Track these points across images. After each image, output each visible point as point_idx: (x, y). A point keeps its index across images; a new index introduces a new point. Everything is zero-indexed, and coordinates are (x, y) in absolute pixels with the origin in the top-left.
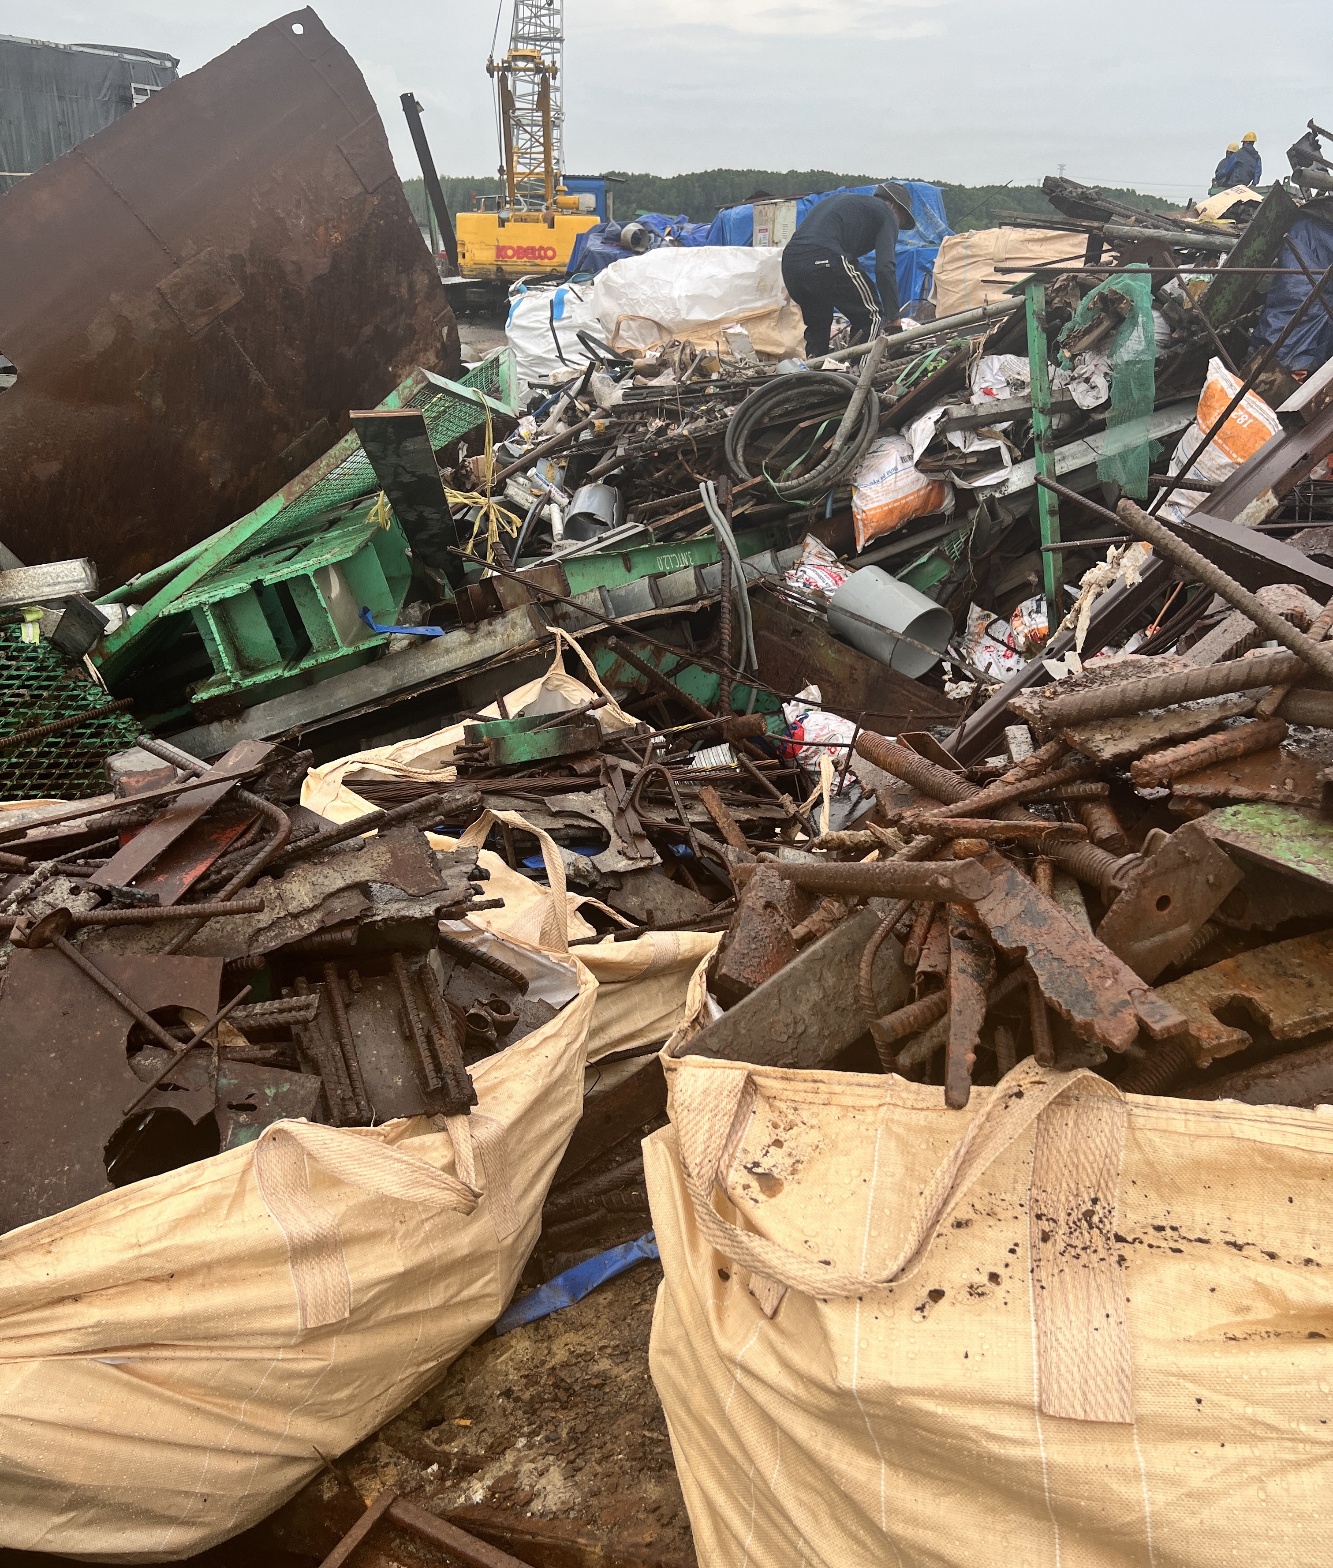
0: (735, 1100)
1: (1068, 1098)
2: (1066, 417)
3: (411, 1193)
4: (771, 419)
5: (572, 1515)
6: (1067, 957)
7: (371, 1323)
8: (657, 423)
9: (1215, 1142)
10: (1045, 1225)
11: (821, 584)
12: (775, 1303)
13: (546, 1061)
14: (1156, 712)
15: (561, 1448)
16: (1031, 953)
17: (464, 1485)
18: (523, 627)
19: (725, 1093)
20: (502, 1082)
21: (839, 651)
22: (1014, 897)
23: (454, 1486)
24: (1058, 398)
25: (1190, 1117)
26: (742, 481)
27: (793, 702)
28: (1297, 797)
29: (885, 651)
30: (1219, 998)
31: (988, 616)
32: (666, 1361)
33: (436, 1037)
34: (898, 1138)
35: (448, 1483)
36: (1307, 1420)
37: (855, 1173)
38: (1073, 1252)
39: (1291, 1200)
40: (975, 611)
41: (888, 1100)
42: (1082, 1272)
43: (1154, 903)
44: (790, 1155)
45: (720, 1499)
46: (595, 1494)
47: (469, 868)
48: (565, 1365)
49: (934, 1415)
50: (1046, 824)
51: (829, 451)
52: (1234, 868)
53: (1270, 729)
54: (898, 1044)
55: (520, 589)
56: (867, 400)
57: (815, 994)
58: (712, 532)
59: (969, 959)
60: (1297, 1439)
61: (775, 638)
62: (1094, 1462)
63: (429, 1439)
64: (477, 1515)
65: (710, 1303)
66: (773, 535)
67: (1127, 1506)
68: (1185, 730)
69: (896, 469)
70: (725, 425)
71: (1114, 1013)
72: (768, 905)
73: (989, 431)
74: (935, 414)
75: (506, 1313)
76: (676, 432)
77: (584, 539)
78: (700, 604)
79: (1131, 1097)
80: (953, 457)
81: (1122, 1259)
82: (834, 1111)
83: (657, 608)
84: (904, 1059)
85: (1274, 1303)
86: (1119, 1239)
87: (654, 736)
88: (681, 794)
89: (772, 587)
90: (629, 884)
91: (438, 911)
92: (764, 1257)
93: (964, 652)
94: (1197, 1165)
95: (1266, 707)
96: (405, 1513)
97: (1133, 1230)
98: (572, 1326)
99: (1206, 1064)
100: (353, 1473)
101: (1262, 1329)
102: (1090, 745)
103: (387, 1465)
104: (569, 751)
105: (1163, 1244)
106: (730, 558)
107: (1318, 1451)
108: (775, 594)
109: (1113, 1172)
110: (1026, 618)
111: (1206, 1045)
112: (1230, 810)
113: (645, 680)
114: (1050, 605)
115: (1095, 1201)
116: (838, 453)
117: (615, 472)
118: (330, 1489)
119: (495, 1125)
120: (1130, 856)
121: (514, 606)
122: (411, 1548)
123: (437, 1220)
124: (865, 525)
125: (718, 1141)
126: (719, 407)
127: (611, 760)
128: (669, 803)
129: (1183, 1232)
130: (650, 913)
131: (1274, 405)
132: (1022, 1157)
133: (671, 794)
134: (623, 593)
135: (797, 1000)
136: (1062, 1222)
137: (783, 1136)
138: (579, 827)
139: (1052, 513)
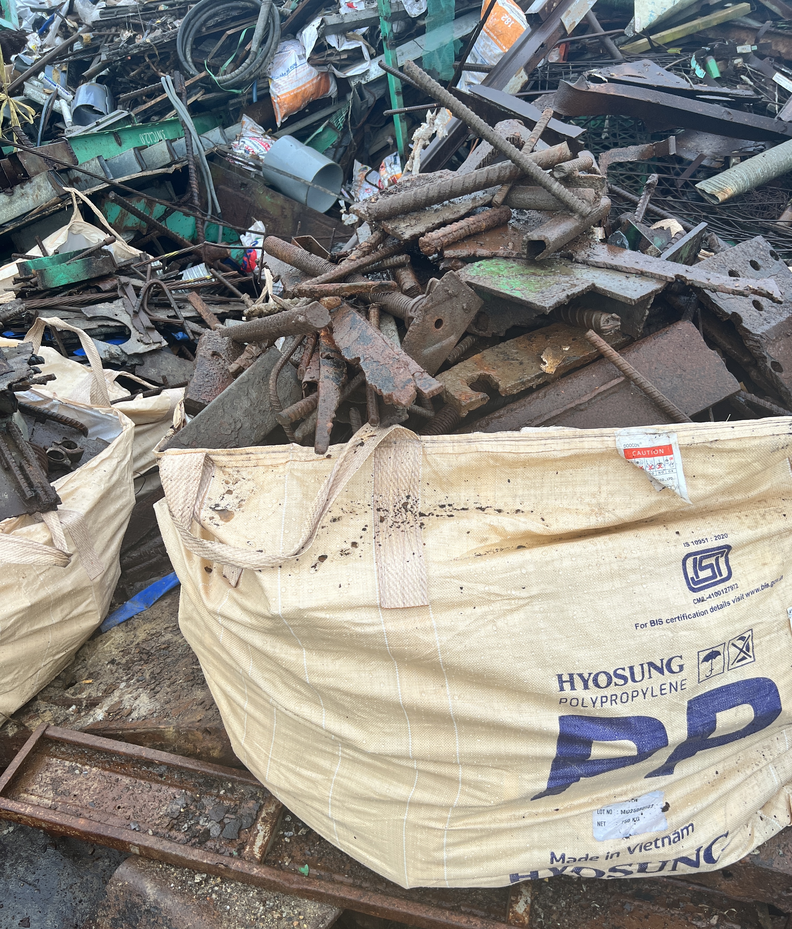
0: (200, 471)
1: (390, 443)
2: (402, 23)
3: (24, 559)
4: (208, 28)
5: (155, 715)
6: (381, 359)
7: (16, 637)
8: (127, 34)
9: (468, 456)
10: (382, 514)
11: (256, 151)
12: (237, 578)
13: (104, 473)
14: (435, 207)
15: (146, 684)
16: (362, 361)
17: (92, 713)
18: (46, 189)
19: (194, 467)
20: (76, 489)
21: (272, 197)
22: (354, 329)
23: (86, 714)
24: (395, 9)
25: (455, 444)
26: (193, 76)
27: (248, 234)
28: (515, 253)
29: (302, 195)
30: (473, 378)
31: (366, 168)
32: (188, 624)
33: (26, 466)
34: (298, 478)
35: (83, 714)
36: (515, 588)
37: (274, 501)
38: (397, 525)
39: (509, 481)
40: (358, 165)
41: (291, 458)
42: (401, 534)
43: (433, 324)
44: (237, 497)
45: (229, 688)
46: (167, 703)
47: (28, 356)
48: (145, 641)
49: (325, 619)
50: (373, 283)
51: (249, 52)
52: (478, 298)
53: (501, 213)
54: (295, 425)
55: (40, 161)
56: (270, 12)
57: (246, 404)
58: (176, 115)
59: (331, 370)
60: (510, 598)
61: (230, 190)
62: (410, 627)
63: (68, 694)
64: (100, 726)
65: (201, 585)
66: (221, 117)
67: (428, 645)
68: (452, 217)
69: (296, 64)
70: (176, 33)
71: (403, 387)
72: (214, 354)
73: (354, 35)
74: (317, 22)
75: (105, 620)
76: (141, 41)
77: (85, 125)
78: (174, 167)
79: (424, 438)
80: (331, 55)
81: (422, 524)
82: (261, 469)
83: (143, 171)
84: (298, 434)
85: (500, 534)
86: (421, 515)
87: (153, 261)
88: (176, 299)
89: (224, 154)
90: (148, 361)
91: (10, 386)
92: (222, 553)
93: (353, 193)
94: (460, 469)
95: (498, 199)
96: (55, 732)
97: (429, 509)
98: (147, 620)
99: (464, 415)
100: (24, 719)
101: (494, 548)
102: (397, 230)
103: (45, 711)
104: (94, 276)
105: (444, 514)
106: (190, 133)
107: (521, 602)
108: (227, 159)
109: (416, 480)
110: (388, 168)
111: (463, 404)
112: (477, 264)
113: (144, 224)
114: (401, 158)
115: (408, 497)
116: (256, 54)
117: (103, 73)
118: (13, 730)
119: (76, 514)
120: (420, 297)
121: (37, 173)
122: (63, 749)
123: (47, 574)
124: (280, 107)
125: (192, 496)
126: (170, 20)
127: (124, 279)
128: (167, 306)
129: (455, 506)
130: (164, 378)
131: (524, 9)
132: (368, 479)
133: (168, 299)
134: (117, 161)
135: (235, 408)
136: (391, 511)
137: (232, 487)
138: (108, 326)
139: (398, 93)
